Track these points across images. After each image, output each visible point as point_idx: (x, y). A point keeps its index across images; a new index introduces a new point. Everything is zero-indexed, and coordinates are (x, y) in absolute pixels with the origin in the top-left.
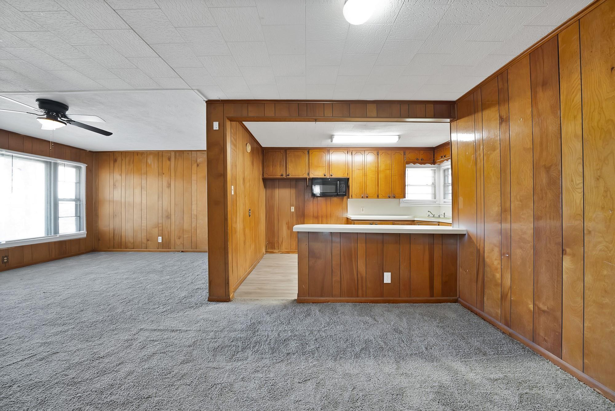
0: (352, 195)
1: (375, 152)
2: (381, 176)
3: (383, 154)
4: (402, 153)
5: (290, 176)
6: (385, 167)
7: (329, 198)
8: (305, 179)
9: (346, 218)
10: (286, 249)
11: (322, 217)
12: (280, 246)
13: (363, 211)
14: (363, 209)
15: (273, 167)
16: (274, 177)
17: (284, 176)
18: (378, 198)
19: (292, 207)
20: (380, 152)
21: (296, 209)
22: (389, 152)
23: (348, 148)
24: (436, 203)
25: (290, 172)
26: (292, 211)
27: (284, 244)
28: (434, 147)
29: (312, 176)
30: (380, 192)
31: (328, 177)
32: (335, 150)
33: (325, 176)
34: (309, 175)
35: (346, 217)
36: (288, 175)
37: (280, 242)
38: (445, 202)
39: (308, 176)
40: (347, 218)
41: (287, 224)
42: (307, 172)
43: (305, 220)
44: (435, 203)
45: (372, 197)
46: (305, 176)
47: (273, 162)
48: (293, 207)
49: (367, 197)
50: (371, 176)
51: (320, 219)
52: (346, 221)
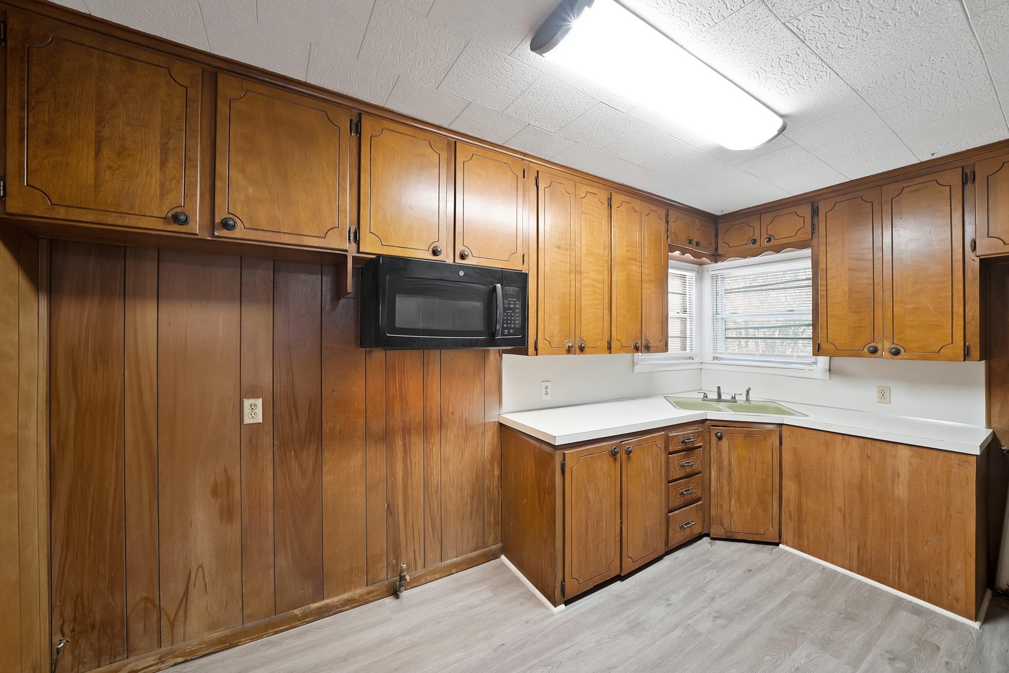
0: (536, 343)
1: (603, 195)
2: (618, 277)
3: (623, 209)
4: (662, 213)
5: (239, 233)
6: (627, 251)
7: (434, 354)
8: (337, 260)
9: (497, 424)
10: (212, 627)
11: (407, 431)
12: (172, 626)
13: (546, 394)
14: (546, 388)
15: (98, 152)
16: (111, 219)
17: (196, 226)
18: (610, 353)
19: (247, 403)
20: (617, 198)
21: (271, 409)
22: (637, 204)
23: (525, 154)
24: (696, 360)
25: (239, 210)
26: (247, 420)
27: (198, 604)
28: (719, 213)
29: (371, 246)
30: (614, 333)
31: (450, 261)
32: (480, 152)
33: (435, 253)
34: (357, 241)
35: (497, 420)
36: (225, 225)
37: (169, 605)
38: (715, 358)
39: (354, 245)
40: (501, 425)
41: (215, 492)
42: (348, 222)
43: (326, 455)
44: (692, 361)
45: (596, 350)
46: (337, 242)
47: (100, 122)
48: (259, 402)
49: (582, 349)
50: (593, 274)
51: (399, 443)
52: (495, 435)
